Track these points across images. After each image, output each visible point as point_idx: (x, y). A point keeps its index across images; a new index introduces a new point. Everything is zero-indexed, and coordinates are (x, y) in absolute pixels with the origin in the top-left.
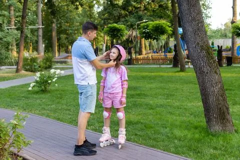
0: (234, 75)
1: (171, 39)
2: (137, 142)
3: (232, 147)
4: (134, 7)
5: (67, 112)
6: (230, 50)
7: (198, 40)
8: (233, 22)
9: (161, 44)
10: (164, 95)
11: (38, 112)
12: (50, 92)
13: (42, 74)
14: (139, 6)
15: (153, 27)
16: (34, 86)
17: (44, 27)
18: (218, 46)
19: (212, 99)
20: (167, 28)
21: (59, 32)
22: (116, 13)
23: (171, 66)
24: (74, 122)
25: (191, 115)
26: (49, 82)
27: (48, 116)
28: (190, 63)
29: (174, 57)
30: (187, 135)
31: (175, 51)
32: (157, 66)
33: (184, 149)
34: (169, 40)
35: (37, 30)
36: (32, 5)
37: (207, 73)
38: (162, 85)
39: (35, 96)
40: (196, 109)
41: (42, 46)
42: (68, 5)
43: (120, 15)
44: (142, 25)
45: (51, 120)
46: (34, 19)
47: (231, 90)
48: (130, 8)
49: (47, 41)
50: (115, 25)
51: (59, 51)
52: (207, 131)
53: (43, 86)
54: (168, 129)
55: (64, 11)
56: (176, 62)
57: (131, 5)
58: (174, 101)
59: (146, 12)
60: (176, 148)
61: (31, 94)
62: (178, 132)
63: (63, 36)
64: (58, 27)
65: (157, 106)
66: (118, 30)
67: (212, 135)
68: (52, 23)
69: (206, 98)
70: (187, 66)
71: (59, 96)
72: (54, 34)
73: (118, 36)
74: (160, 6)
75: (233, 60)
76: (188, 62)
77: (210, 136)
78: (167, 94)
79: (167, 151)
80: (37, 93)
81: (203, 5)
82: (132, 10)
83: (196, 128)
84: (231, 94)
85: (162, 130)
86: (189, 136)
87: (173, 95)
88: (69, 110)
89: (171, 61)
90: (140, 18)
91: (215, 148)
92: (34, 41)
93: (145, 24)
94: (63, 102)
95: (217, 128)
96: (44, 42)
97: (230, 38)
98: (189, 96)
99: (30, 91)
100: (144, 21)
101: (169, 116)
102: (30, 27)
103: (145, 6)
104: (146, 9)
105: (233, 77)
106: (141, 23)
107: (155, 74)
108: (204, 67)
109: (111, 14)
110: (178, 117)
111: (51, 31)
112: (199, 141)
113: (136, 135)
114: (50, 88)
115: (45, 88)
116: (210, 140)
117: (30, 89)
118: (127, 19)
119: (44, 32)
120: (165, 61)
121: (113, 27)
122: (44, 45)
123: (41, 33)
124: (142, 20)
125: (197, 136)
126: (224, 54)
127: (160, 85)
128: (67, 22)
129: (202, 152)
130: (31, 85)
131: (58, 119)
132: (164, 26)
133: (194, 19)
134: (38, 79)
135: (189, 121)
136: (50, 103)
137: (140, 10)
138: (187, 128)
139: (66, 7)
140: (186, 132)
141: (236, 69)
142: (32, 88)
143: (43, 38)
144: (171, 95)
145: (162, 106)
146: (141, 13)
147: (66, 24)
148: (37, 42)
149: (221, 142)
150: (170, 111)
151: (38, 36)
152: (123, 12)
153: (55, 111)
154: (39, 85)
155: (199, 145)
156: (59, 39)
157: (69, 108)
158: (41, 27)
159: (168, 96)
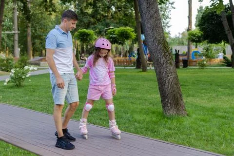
0: (189, 74)
1: (135, 45)
2: (101, 125)
3: (184, 127)
4: (103, 15)
5: (39, 102)
6: (186, 55)
7: (156, 35)
8: (188, 30)
9: (126, 49)
10: (127, 89)
11: (12, 102)
12: (23, 87)
13: (17, 70)
14: (107, 15)
15: (119, 32)
16: (9, 82)
17: (19, 32)
18: (176, 50)
19: (167, 87)
20: (131, 33)
21: (34, 37)
22: (86, 20)
23: (135, 68)
24: (45, 110)
25: (151, 104)
26: (23, 77)
27: (21, 105)
28: (151, 65)
29: (137, 60)
30: (145, 119)
31: (138, 54)
32: (122, 68)
33: (143, 130)
34: (133, 45)
35: (13, 35)
36: (9, 12)
37: (163, 64)
38: (126, 81)
39: (10, 90)
40: (154, 100)
41: (18, 50)
42: (42, 13)
43: (89, 23)
44: (109, 31)
45: (24, 109)
46: (10, 25)
47: (185, 86)
48: (99, 16)
49: (22, 46)
50: (85, 30)
51: (33, 55)
52: (163, 115)
53: (18, 82)
54: (129, 114)
55: (38, 19)
56: (139, 64)
57: (100, 14)
58: (136, 94)
59: (112, 20)
60: (136, 129)
61: (6, 88)
62: (137, 117)
63: (37, 41)
64: (32, 33)
65: (121, 98)
66: (88, 35)
67: (167, 118)
68: (27, 27)
69: (162, 86)
70: (148, 68)
71: (32, 90)
72: (29, 39)
73: (87, 40)
74: (126, 15)
75: (188, 63)
76: (150, 64)
77: (166, 119)
78: (130, 89)
79: (128, 131)
80: (12, 87)
81: (164, 15)
82: (101, 18)
83: (154, 113)
84: (186, 88)
85: (124, 115)
86: (148, 119)
87: (136, 89)
88: (41, 101)
89: (134, 63)
90: (107, 25)
91: (170, 129)
92: (10, 45)
93: (112, 30)
94: (35, 94)
95: (172, 112)
96: (19, 47)
97: (186, 45)
98: (149, 90)
99: (5, 86)
100: (111, 27)
101: (131, 105)
102: (6, 32)
103: (112, 15)
104: (113, 17)
105: (188, 76)
106: (108, 29)
107: (120, 73)
108: (161, 59)
109: (81, 21)
110: (139, 106)
111: (26, 36)
112: (156, 123)
113: (101, 119)
114: (24, 83)
115: (20, 83)
116: (166, 122)
117: (5, 84)
118: (96, 26)
119: (19, 37)
120: (129, 63)
121: (83, 32)
122: (19, 49)
123: (16, 37)
124: (109, 26)
125: (154, 119)
126: (181, 58)
127: (123, 82)
128: (41, 29)
129: (158, 132)
130: (7, 81)
131: (31, 108)
132: (129, 31)
133: (152, 17)
134: (13, 75)
135: (148, 109)
136: (23, 95)
137: (108, 18)
138: (147, 113)
139: (40, 15)
140: (145, 116)
141: (191, 70)
142: (7, 83)
143: (19, 43)
144: (133, 89)
145: (125, 97)
146: (108, 21)
147: (40, 30)
148: (13, 47)
149: (175, 124)
150: (132, 101)
151: (13, 41)
152: (92, 20)
153: (28, 102)
154: (14, 81)
155: (156, 126)
156: (33, 44)
157: (41, 99)
158: (17, 32)
159: (131, 90)
